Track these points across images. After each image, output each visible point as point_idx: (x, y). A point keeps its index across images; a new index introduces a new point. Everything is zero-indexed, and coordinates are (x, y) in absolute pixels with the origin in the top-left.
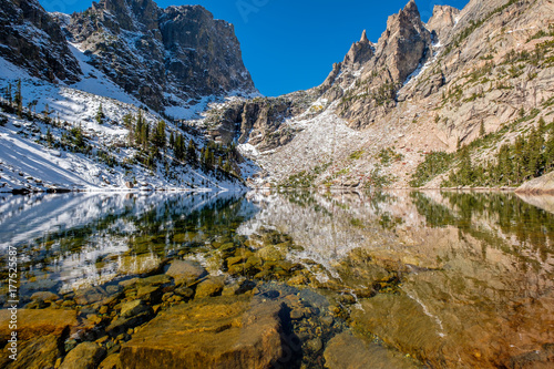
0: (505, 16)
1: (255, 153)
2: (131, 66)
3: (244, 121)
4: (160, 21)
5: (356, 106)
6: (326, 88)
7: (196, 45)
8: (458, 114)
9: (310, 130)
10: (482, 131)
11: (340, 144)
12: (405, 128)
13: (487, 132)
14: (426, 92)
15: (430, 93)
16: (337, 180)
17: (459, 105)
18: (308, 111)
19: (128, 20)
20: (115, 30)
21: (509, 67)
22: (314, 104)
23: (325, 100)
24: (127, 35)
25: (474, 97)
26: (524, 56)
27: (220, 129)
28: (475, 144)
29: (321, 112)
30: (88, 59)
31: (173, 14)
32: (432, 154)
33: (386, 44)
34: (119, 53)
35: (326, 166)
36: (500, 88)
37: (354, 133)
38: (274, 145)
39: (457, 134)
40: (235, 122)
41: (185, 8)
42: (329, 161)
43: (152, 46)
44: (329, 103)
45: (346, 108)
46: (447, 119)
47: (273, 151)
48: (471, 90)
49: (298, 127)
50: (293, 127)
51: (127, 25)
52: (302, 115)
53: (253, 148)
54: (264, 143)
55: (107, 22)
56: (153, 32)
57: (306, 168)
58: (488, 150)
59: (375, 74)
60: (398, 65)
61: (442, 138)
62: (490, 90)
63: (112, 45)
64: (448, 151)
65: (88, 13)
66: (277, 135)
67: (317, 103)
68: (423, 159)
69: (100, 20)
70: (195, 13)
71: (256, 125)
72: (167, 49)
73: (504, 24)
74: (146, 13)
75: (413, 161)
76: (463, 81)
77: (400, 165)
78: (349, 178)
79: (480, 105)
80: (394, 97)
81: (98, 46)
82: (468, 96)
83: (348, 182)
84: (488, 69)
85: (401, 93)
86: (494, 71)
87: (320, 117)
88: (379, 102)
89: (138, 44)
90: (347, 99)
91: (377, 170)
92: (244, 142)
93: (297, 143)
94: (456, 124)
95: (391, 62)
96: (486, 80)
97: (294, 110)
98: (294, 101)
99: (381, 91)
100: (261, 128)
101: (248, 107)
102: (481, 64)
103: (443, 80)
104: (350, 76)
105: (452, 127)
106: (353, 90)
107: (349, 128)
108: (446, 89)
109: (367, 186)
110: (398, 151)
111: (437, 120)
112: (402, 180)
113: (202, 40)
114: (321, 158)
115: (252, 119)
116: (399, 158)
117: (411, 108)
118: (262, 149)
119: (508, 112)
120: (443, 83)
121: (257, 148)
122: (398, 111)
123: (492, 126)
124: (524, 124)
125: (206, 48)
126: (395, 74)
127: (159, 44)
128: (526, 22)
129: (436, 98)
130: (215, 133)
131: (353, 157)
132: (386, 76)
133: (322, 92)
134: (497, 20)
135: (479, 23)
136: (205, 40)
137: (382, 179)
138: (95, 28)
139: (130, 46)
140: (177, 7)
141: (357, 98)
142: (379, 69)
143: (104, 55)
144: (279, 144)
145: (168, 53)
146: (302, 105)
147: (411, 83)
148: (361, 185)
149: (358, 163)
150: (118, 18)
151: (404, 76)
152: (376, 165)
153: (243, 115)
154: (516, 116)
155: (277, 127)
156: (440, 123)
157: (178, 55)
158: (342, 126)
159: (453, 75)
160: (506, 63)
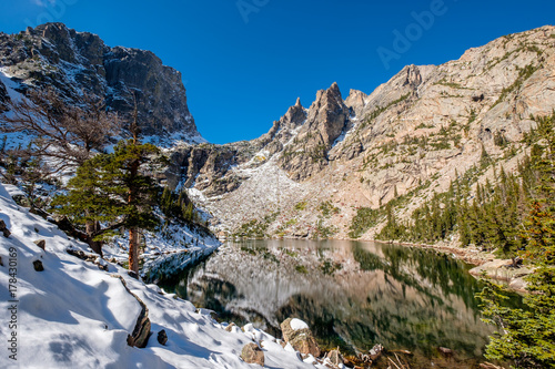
0: (399, 108)
1: (202, 198)
2: (70, 99)
3: (191, 166)
4: (105, 58)
5: (295, 161)
6: (268, 141)
7: (142, 86)
8: (376, 178)
9: (255, 179)
10: (396, 194)
11: (284, 195)
12: (337, 184)
13: (399, 194)
14: (350, 156)
15: (353, 157)
16: (288, 229)
17: (377, 171)
18: (252, 161)
19: (70, 51)
20: (53, 59)
21: (407, 147)
22: (257, 154)
23: (268, 152)
24: (66, 66)
25: (387, 166)
26: (416, 141)
27: (166, 173)
28: (392, 203)
29: (264, 162)
30: (17, 86)
31: (121, 54)
32: (362, 209)
33: (317, 113)
34: (57, 85)
35: (275, 215)
36: (404, 161)
37: (294, 185)
38: (221, 191)
39: (378, 194)
40: (181, 166)
41: (134, 51)
42: (276, 211)
43: (95, 82)
44: (271, 155)
45: (287, 162)
46: (369, 182)
47: (220, 197)
48: (384, 160)
49: (244, 175)
50: (240, 175)
51: (68, 56)
52: (247, 164)
53: (200, 193)
54: (211, 189)
55: (44, 50)
56: (97, 67)
57: (256, 216)
58: (403, 210)
59: (309, 136)
60: (328, 131)
61: (367, 196)
62: (398, 162)
63: (50, 75)
64: (373, 208)
65: (21, 37)
66: (224, 182)
67: (261, 154)
68: (355, 213)
69: (37, 47)
70: (144, 58)
71: (203, 170)
72: (109, 85)
73: (399, 113)
74: (91, 48)
75: (348, 214)
76: (376, 151)
77: (339, 218)
78: (298, 229)
79: (392, 173)
80: (326, 157)
81: (32, 74)
82: (383, 165)
83: (299, 233)
84: (394, 145)
85: (331, 154)
86: (398, 148)
87: (264, 167)
88: (315, 160)
89: (79, 77)
90: (288, 155)
91: (321, 221)
92: (190, 186)
93: (244, 190)
94: (377, 185)
95: (322, 128)
96: (393, 155)
97: (240, 158)
98: (239, 150)
99: (316, 151)
100: (207, 174)
101: (195, 152)
102: (388, 140)
103: (362, 147)
104: (288, 134)
105: (374, 187)
106: (292, 147)
107: (290, 181)
108: (365, 154)
109: (315, 235)
110: (336, 205)
111: (362, 180)
112: (342, 231)
113: (149, 83)
114: (269, 207)
115: (199, 163)
116: (337, 211)
117: (340, 167)
118: (210, 195)
119: (410, 180)
120: (362, 150)
121: (204, 194)
122: (329, 169)
123: (402, 190)
124: (423, 191)
125: (153, 90)
126: (326, 138)
127: (102, 80)
128: (413, 114)
129: (358, 161)
130: (161, 176)
131: (298, 207)
132: (318, 138)
133: (264, 144)
134: (394, 110)
135: (383, 109)
136: (152, 84)
137: (326, 230)
138: (30, 54)
139: (70, 78)
140: (126, 49)
141: (296, 154)
142: (313, 132)
143: (37, 84)
144: (226, 190)
145: (111, 89)
146: (246, 154)
147: (338, 147)
148: (310, 236)
149: (304, 214)
150: (58, 48)
151: (333, 140)
152: (319, 217)
153: (190, 160)
154: (416, 185)
155: (224, 173)
156: (365, 184)
157: (122, 93)
158: (284, 177)
159: (368, 145)
160: (405, 143)
